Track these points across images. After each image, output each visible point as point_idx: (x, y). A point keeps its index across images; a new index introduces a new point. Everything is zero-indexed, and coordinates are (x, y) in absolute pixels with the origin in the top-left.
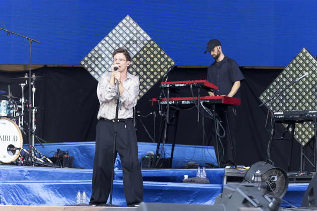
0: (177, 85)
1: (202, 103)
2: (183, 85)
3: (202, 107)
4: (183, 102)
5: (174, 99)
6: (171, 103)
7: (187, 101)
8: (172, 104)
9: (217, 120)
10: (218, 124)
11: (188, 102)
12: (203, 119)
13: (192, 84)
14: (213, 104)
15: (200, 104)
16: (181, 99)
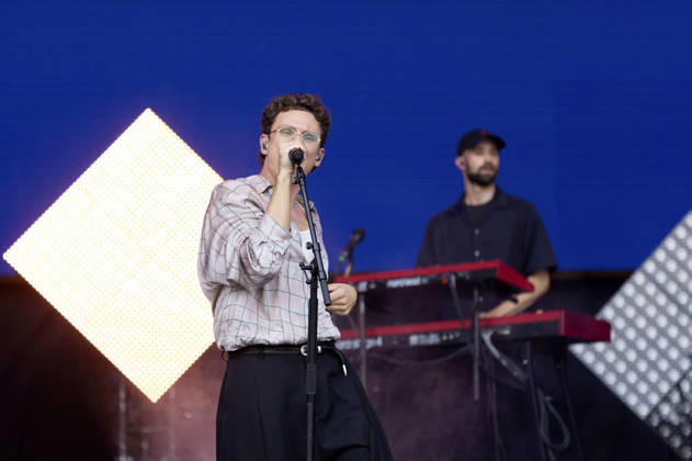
0: (394, 284)
1: (487, 337)
2: (415, 282)
3: (488, 351)
4: (414, 340)
5: (380, 330)
6: (370, 343)
7: (427, 333)
8: (375, 349)
9: (540, 393)
10: (543, 409)
11: (433, 339)
12: (492, 390)
13: (455, 274)
14: (526, 339)
15: (482, 342)
16: (407, 328)
